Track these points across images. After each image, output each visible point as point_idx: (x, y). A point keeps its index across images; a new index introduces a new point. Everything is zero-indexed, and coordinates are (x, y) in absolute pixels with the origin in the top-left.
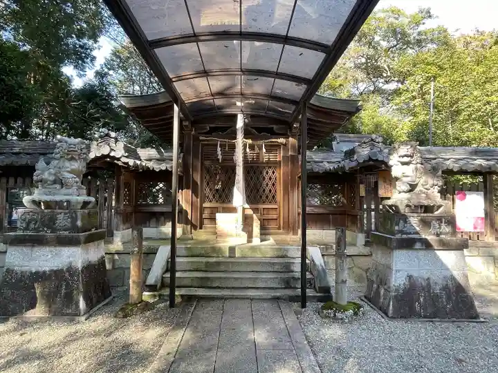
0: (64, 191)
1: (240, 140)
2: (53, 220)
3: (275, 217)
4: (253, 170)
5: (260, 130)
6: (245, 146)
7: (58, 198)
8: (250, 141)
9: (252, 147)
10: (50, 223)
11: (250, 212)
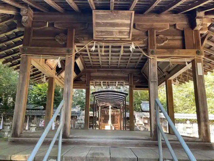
0: (82, 121)
1: (110, 110)
2: (81, 126)
3: (117, 127)
4: (113, 116)
5: (114, 107)
6: (111, 111)
7: (81, 122)
8: (112, 110)
9: (113, 111)
10: (80, 126)
11: (112, 126)
